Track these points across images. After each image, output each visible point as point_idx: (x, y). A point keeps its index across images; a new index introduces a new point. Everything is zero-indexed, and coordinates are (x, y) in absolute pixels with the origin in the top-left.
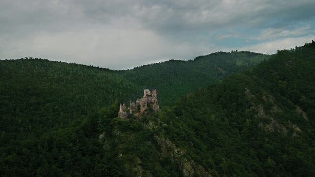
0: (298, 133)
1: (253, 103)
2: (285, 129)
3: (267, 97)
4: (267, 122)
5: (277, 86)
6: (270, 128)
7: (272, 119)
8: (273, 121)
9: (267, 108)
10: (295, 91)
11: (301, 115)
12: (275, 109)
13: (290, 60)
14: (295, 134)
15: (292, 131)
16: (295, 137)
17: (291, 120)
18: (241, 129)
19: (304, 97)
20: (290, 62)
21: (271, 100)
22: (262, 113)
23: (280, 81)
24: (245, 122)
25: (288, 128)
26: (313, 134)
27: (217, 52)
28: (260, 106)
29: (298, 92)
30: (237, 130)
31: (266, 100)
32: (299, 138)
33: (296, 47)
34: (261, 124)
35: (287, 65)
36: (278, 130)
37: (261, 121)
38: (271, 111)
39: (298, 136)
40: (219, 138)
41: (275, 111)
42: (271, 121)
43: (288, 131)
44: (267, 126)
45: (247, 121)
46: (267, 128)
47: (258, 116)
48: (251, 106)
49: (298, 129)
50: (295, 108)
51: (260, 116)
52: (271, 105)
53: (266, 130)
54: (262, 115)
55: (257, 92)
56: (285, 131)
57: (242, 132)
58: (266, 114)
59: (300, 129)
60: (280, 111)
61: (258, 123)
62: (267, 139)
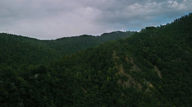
0: (151, 89)
1: (116, 63)
2: (140, 85)
3: (129, 58)
4: (125, 79)
5: (142, 51)
6: (127, 84)
7: (130, 77)
8: (130, 78)
9: (127, 68)
10: (154, 54)
11: (156, 73)
12: (135, 68)
13: (154, 33)
14: (148, 90)
15: (145, 87)
16: (147, 92)
17: (146, 78)
18: (100, 85)
19: (160, 59)
20: (154, 34)
21: (131, 61)
22: (122, 71)
23: (144, 47)
24: (106, 79)
25: (142, 85)
26: (163, 90)
27: (117, 31)
28: (121, 65)
29: (156, 55)
30: (97, 87)
31: (128, 61)
32: (151, 93)
33: (161, 26)
34: (120, 81)
35: (151, 36)
36: (134, 86)
37: (120, 78)
38: (131, 70)
39: (151, 91)
40: (73, 94)
41: (134, 69)
42: (128, 78)
43: (142, 87)
44: (125, 83)
45: (108, 78)
46: (125, 85)
47: (118, 75)
48: (114, 65)
49: (151, 86)
50: (152, 68)
51: (120, 74)
52: (131, 65)
53: (123, 86)
54: (121, 73)
55: (122, 54)
56: (140, 87)
57: (101, 88)
58: (126, 72)
59: (153, 85)
60: (139, 70)
61: (117, 80)
62: (123, 94)
